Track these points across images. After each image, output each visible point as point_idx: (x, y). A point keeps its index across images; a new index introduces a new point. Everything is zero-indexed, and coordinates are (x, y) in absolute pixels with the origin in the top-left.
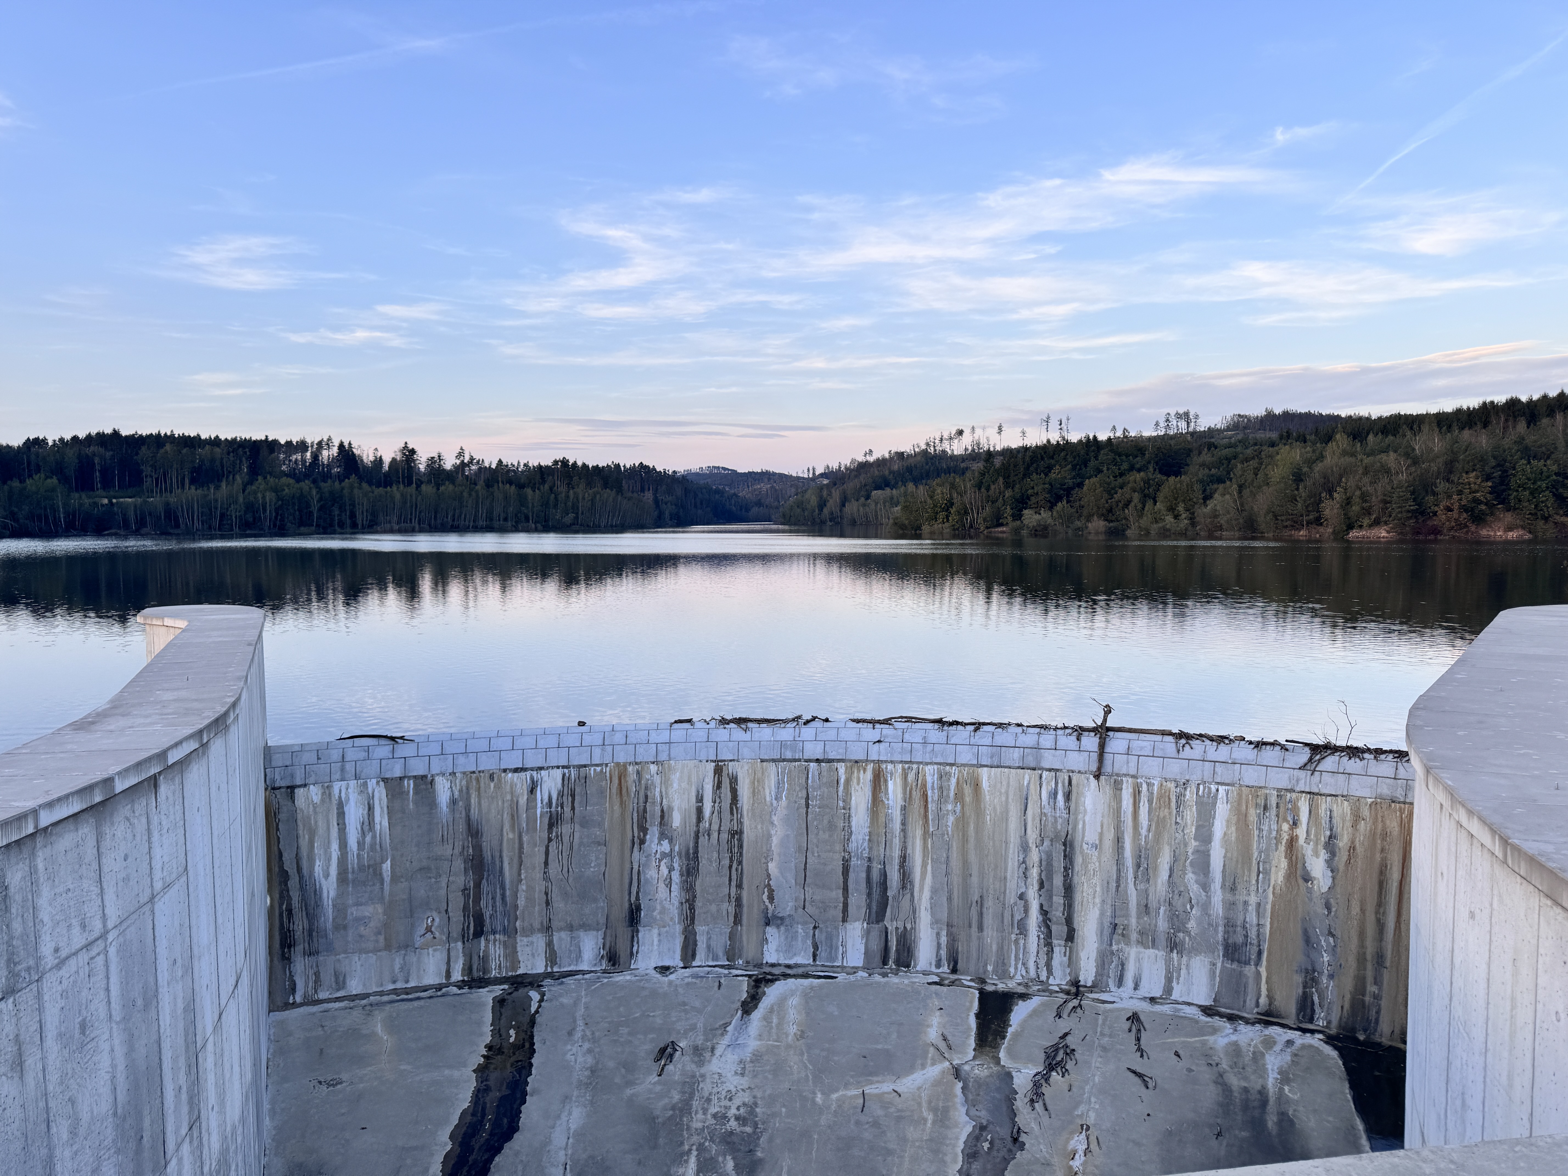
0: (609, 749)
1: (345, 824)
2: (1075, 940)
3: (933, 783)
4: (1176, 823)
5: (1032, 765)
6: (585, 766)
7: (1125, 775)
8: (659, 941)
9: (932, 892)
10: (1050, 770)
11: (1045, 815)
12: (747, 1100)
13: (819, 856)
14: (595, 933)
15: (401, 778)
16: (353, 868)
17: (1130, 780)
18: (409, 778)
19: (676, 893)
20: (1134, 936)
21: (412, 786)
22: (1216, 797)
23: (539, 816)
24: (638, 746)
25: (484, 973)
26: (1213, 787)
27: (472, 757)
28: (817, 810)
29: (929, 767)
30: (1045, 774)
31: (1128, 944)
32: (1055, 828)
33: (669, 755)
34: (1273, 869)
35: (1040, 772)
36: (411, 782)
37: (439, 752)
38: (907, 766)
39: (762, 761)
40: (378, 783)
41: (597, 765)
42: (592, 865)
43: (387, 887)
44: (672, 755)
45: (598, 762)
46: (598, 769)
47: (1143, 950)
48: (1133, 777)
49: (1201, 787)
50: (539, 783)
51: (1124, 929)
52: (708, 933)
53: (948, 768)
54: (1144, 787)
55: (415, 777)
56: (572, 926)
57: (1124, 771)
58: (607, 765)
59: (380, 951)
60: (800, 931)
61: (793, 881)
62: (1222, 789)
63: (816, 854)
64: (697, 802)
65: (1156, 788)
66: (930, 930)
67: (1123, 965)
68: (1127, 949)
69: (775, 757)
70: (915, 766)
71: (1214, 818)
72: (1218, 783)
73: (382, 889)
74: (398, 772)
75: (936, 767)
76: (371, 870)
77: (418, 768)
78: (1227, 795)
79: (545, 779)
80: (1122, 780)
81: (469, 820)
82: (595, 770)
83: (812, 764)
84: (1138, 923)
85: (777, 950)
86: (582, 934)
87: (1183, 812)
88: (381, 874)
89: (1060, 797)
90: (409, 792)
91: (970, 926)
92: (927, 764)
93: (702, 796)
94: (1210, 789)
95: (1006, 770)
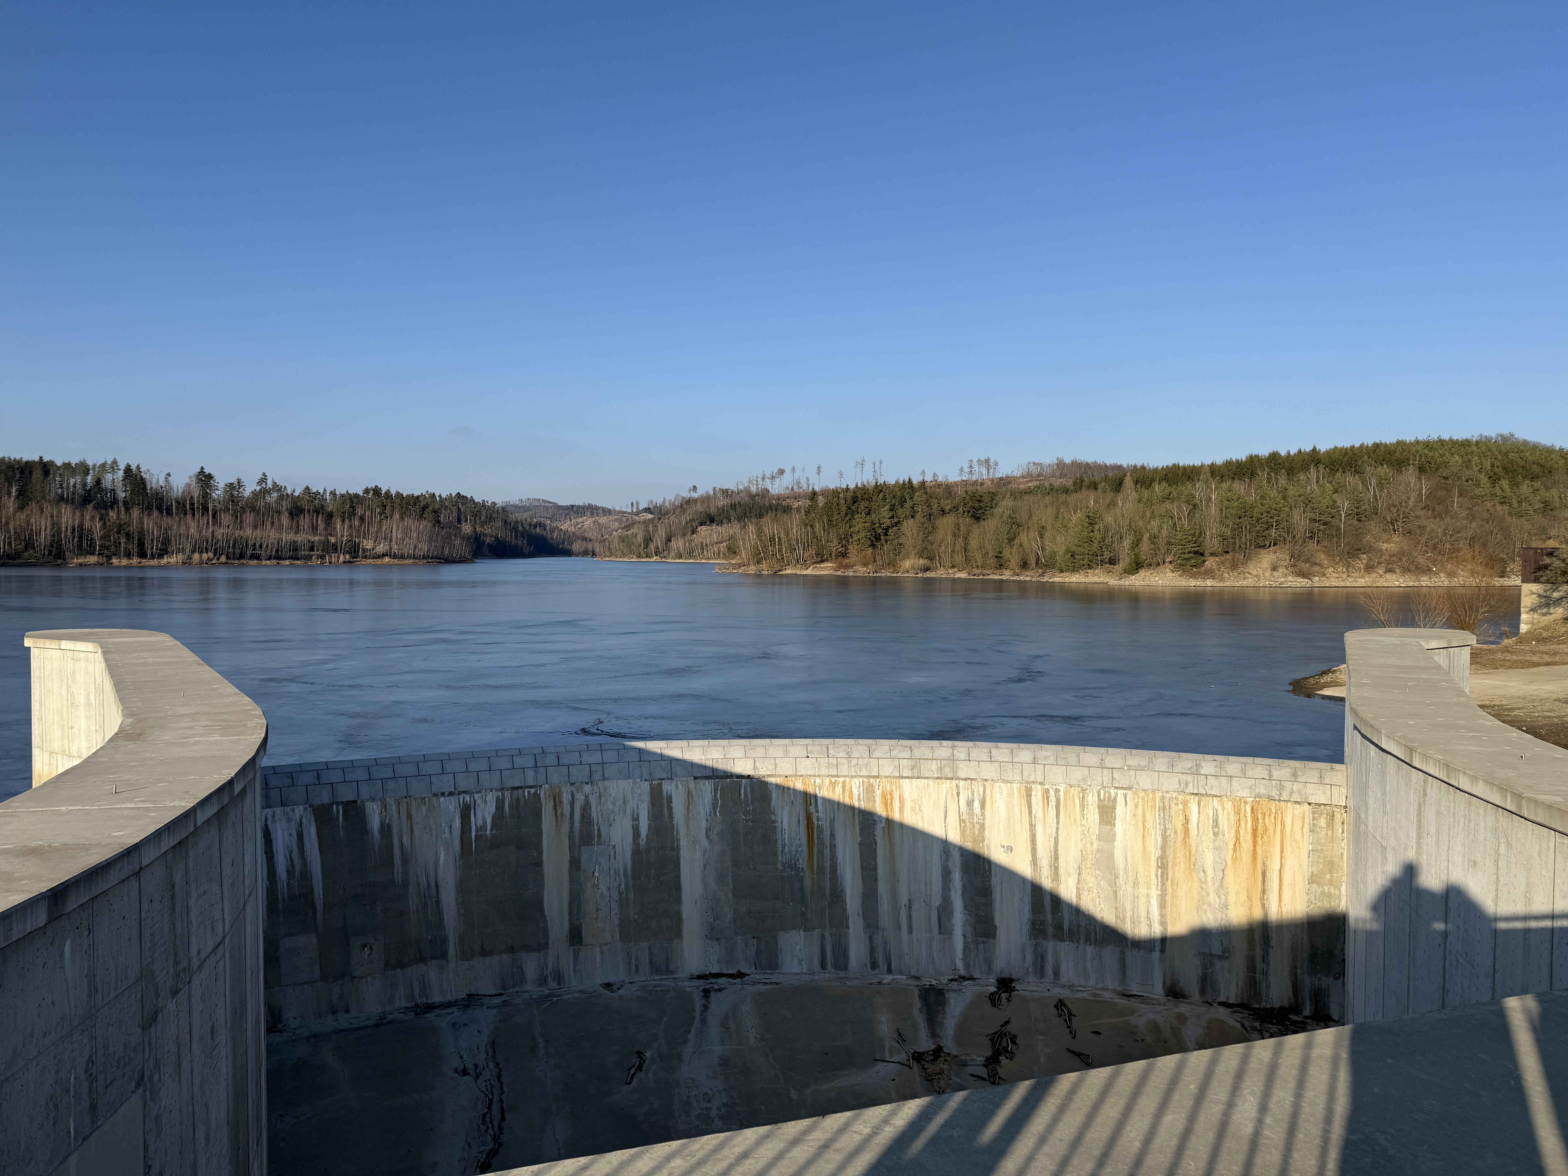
0: (542, 770)
1: (272, 852)
2: (997, 937)
3: (859, 795)
4: (1082, 825)
5: (950, 776)
6: (518, 788)
7: (1033, 782)
8: (602, 959)
9: (863, 898)
10: (966, 779)
11: (964, 821)
12: (725, 1101)
13: (754, 868)
14: (536, 953)
15: (331, 805)
16: (283, 899)
17: (1039, 787)
18: (338, 804)
19: (616, 911)
20: (1050, 930)
21: (341, 812)
22: (1115, 799)
23: (473, 839)
24: (571, 767)
25: (427, 999)
26: (1113, 791)
27: (402, 782)
28: (750, 824)
29: (855, 780)
30: (962, 783)
31: (1045, 938)
32: (974, 833)
33: (603, 775)
34: (1170, 864)
35: (957, 782)
36: (341, 808)
37: (367, 777)
38: (834, 780)
39: (695, 778)
40: (305, 809)
41: (531, 787)
42: (531, 886)
43: (320, 916)
44: (606, 775)
45: (532, 784)
46: (533, 791)
47: (1059, 943)
48: (1042, 784)
49: (1102, 792)
50: (472, 807)
51: (1041, 924)
52: (649, 948)
53: (872, 780)
54: (1052, 792)
55: (342, 802)
56: (513, 948)
57: (1032, 779)
58: (541, 786)
59: (316, 981)
60: (739, 941)
61: (731, 894)
62: (1120, 792)
63: (751, 867)
64: (633, 820)
65: (1062, 793)
66: (863, 934)
67: (1042, 957)
68: (1045, 943)
69: (708, 775)
70: (841, 779)
71: (1115, 819)
72: (1116, 788)
73: (315, 919)
74: (325, 799)
75: (861, 779)
76: (302, 899)
77: (347, 794)
78: (1125, 798)
79: (478, 802)
80: (1031, 787)
81: (402, 845)
82: (529, 792)
83: (743, 781)
84: (1053, 918)
85: (718, 962)
86: (523, 955)
87: (1087, 815)
88: (313, 904)
89: (977, 805)
90: (338, 818)
91: (899, 929)
92: (853, 777)
93: (638, 815)
94: (1109, 793)
95: (926, 780)
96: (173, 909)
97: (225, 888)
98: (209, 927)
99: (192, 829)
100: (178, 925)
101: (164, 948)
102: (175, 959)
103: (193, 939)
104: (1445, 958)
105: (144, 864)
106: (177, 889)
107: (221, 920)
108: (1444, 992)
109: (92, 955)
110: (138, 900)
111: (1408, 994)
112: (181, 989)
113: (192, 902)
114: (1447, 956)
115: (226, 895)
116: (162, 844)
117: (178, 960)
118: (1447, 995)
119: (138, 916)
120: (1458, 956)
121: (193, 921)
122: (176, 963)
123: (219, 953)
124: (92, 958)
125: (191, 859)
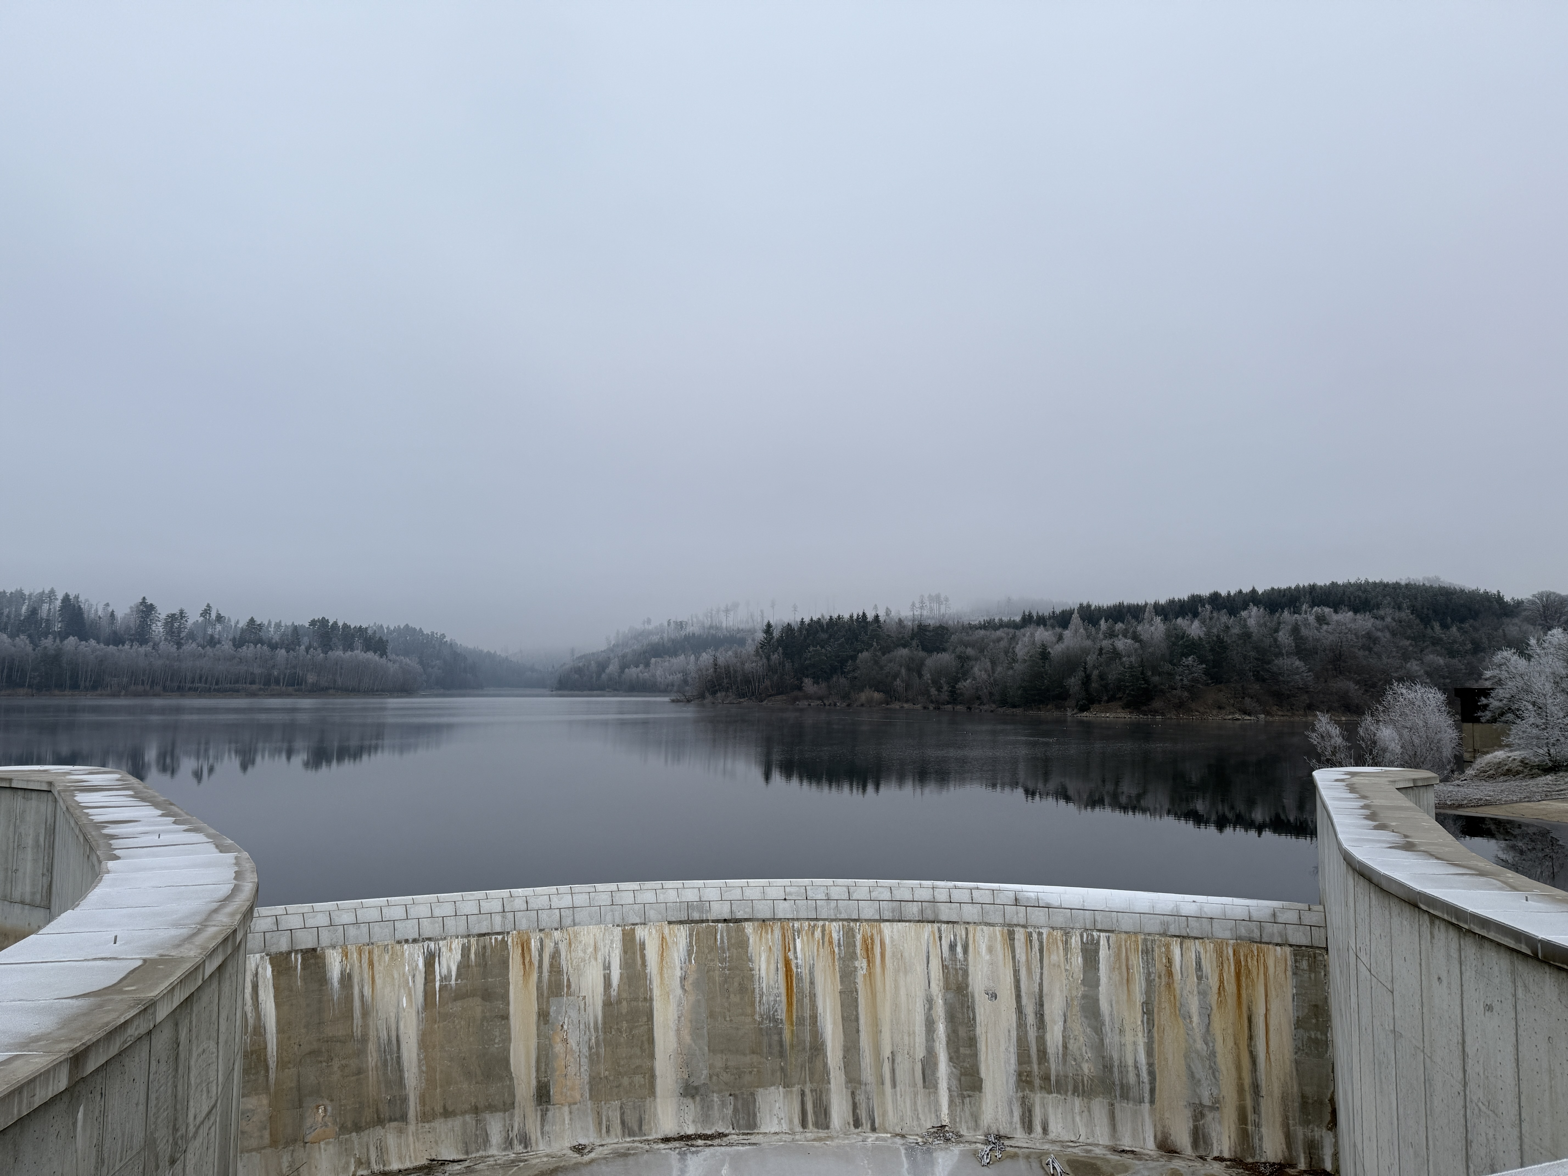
0: (510, 916)
2: (983, 1090)
3: (839, 940)
4: (1066, 970)
5: (931, 918)
6: (484, 935)
7: (1016, 925)
8: (571, 1119)
9: (844, 1050)
10: (948, 922)
11: (946, 967)
13: (731, 1020)
14: (501, 1114)
15: (289, 953)
17: (1022, 930)
18: (296, 952)
19: (586, 1068)
20: (1037, 1082)
21: (300, 961)
22: (1098, 943)
23: (437, 989)
24: (540, 912)
25: (384, 1166)
26: (1095, 935)
28: (727, 972)
29: (834, 924)
30: (944, 926)
31: (1032, 1090)
32: (957, 980)
33: (574, 920)
34: (1156, 1010)
35: (939, 925)
36: (299, 956)
37: (327, 923)
38: (812, 923)
39: (670, 923)
40: (262, 958)
41: (499, 933)
42: (497, 1041)
43: (272, 1075)
44: (577, 921)
45: (499, 930)
46: (500, 937)
47: (1047, 1095)
48: (1024, 926)
49: (1085, 934)
50: (437, 954)
51: (1027, 1076)
52: (621, 1108)
53: (852, 924)
54: (1035, 936)
55: (301, 950)
56: (476, 1108)
58: (508, 933)
59: (264, 1148)
60: (716, 1099)
61: (706, 1048)
62: (1103, 936)
63: (728, 1019)
64: (604, 969)
65: (1045, 936)
66: (844, 1090)
67: (1030, 1111)
68: (1032, 1095)
69: (683, 919)
70: (821, 923)
71: (1099, 963)
72: (1100, 931)
73: (267, 1077)
74: (284, 947)
75: (841, 923)
76: (254, 1056)
77: (306, 941)
78: (1108, 941)
79: (444, 950)
80: (1013, 930)
81: (363, 996)
82: (496, 939)
83: (720, 925)
84: (1039, 1068)
85: (694, 1121)
86: (487, 1116)
87: (1070, 959)
88: (266, 1060)
89: (959, 949)
90: (297, 967)
91: (883, 1084)
92: (832, 920)
93: (609, 963)
94: (1092, 936)
95: (907, 924)
96: (176, 1070)
97: (221, 1045)
98: (205, 1089)
99: (200, 982)
100: (180, 1088)
101: (166, 1113)
102: (175, 1125)
103: (191, 1103)
104: (1465, 1107)
105: (158, 1020)
106: (181, 1048)
107: (215, 1082)
108: (1468, 1143)
109: (102, 1123)
110: (148, 1061)
111: (1427, 1145)
112: (178, 1159)
113: (192, 1063)
114: (1468, 1104)
115: (221, 1053)
116: (175, 998)
117: (177, 1126)
118: (1471, 1146)
119: (147, 1079)
120: (1480, 1104)
121: (193, 1082)
122: (175, 1129)
123: (212, 1119)
124: (101, 1126)
125: (194, 1015)
